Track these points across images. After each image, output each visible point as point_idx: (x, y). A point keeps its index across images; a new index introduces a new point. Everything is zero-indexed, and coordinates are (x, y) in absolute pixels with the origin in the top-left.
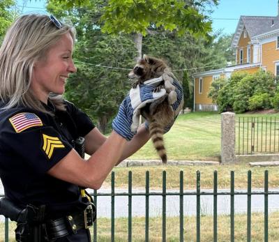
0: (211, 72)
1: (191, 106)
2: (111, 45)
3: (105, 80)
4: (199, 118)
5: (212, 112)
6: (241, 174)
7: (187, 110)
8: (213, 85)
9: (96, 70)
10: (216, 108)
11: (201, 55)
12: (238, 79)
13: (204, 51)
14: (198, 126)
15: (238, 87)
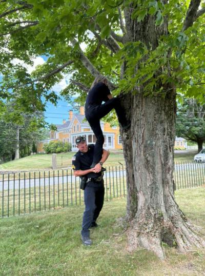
0: (42, 141)
1: (36, 152)
2: (9, 132)
3: (6, 144)
4: (40, 156)
5: (44, 154)
6: (61, 172)
7: (35, 153)
8: (45, 145)
9: (3, 141)
10: (45, 152)
11: (39, 136)
12: (52, 143)
13: (40, 134)
14: (41, 158)
15: (52, 146)
